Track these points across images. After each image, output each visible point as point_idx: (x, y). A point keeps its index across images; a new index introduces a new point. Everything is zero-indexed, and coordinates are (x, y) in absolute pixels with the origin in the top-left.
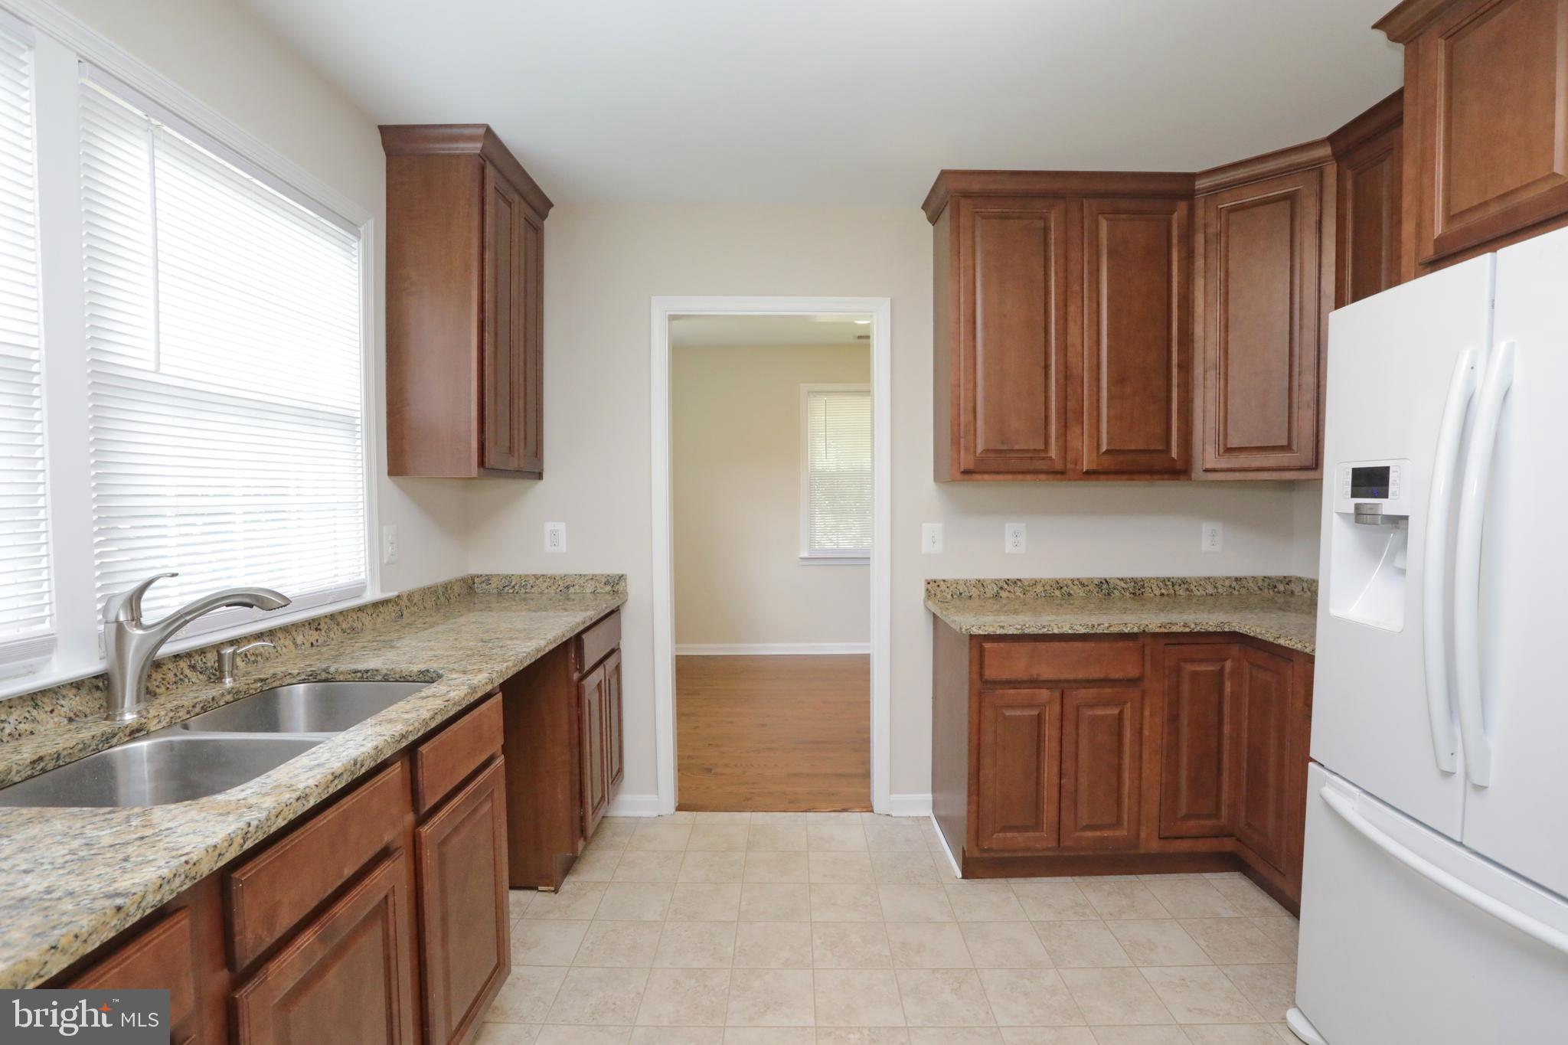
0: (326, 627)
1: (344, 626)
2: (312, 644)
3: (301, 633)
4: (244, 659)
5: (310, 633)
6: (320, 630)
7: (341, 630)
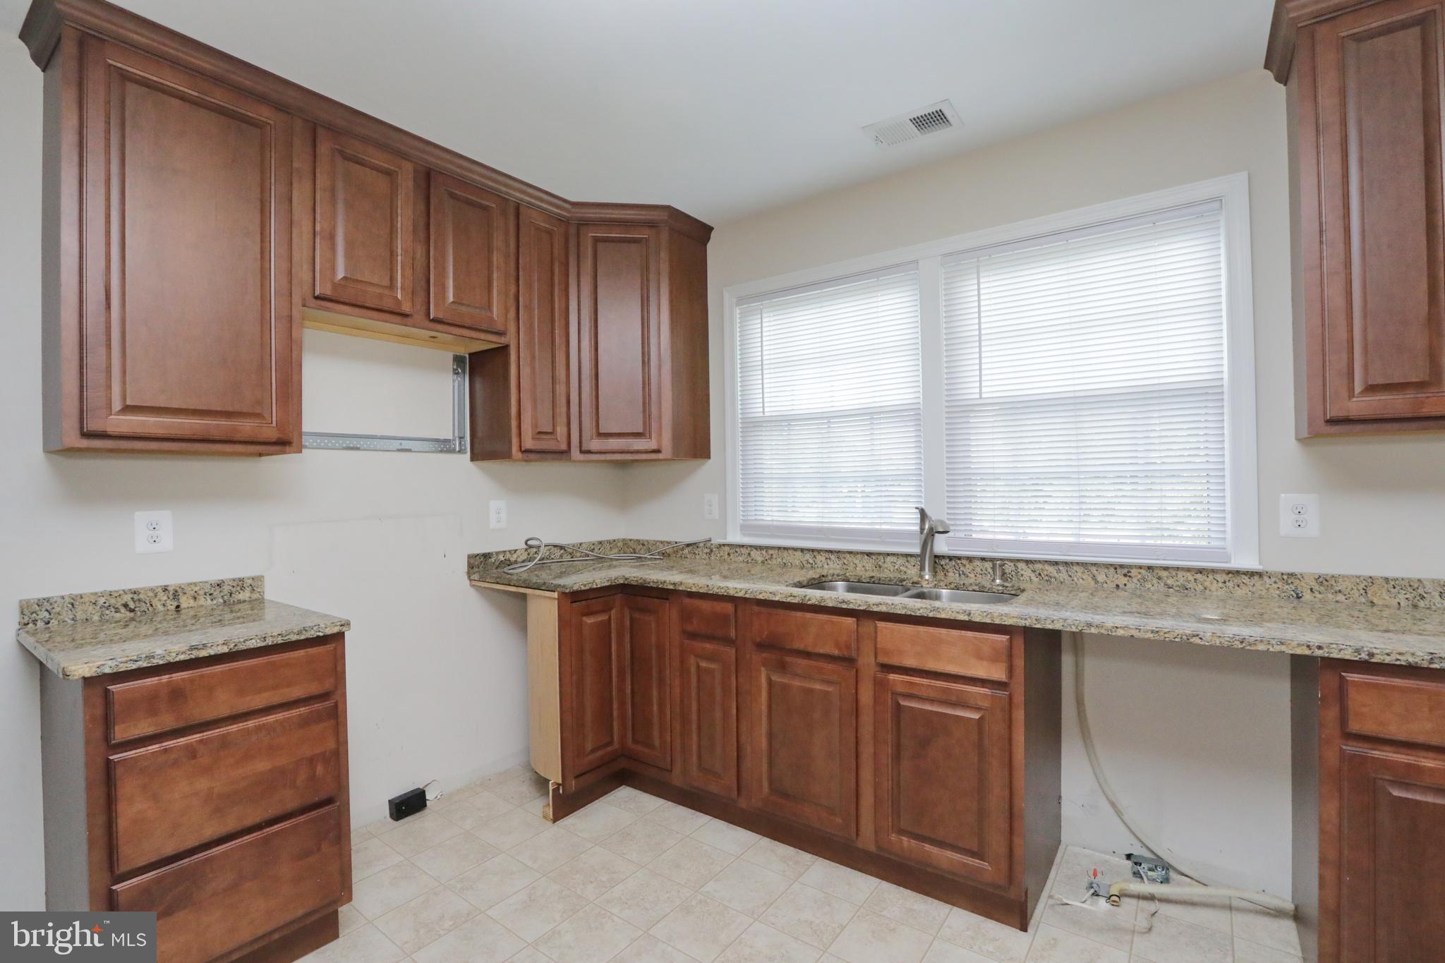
0: (1140, 576)
1: (1170, 582)
2: (1118, 586)
3: (1103, 573)
4: (1038, 576)
5: (1116, 576)
6: (1130, 576)
7: (1166, 584)
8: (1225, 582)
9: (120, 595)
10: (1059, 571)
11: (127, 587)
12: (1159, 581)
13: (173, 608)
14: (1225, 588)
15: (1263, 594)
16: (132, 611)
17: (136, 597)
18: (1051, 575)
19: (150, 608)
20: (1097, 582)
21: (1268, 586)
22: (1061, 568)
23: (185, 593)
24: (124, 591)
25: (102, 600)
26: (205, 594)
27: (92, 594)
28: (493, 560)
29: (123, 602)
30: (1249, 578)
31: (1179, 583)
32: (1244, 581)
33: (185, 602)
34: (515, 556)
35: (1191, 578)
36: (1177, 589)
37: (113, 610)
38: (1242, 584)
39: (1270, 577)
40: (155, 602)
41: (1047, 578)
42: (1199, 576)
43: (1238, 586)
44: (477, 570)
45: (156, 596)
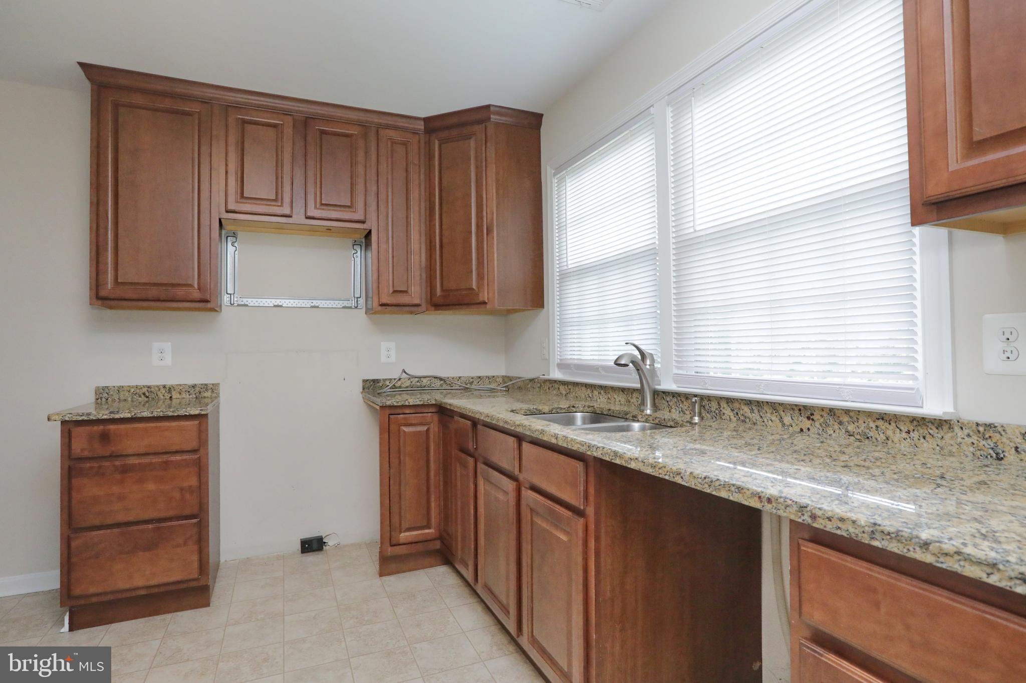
0: (822, 420)
1: (851, 428)
2: (802, 430)
3: (789, 414)
4: (736, 416)
5: (800, 419)
6: (813, 420)
7: (847, 431)
8: (908, 432)
9: (141, 388)
10: (752, 411)
11: (145, 384)
12: (841, 427)
13: (168, 397)
14: (909, 440)
15: (954, 451)
16: (147, 397)
17: (149, 390)
18: (746, 415)
19: (157, 397)
20: (783, 425)
21: (959, 440)
22: (754, 408)
23: (175, 390)
24: (143, 386)
25: (132, 390)
26: (186, 391)
27: (128, 386)
28: (381, 384)
29: (143, 392)
30: (937, 429)
31: (860, 431)
32: (931, 432)
33: (175, 395)
34: (399, 383)
35: (872, 425)
36: (858, 437)
37: (138, 395)
38: (928, 436)
39: (962, 428)
40: (159, 393)
41: (742, 418)
42: (880, 423)
43: (924, 438)
44: (367, 390)
45: (159, 390)
